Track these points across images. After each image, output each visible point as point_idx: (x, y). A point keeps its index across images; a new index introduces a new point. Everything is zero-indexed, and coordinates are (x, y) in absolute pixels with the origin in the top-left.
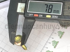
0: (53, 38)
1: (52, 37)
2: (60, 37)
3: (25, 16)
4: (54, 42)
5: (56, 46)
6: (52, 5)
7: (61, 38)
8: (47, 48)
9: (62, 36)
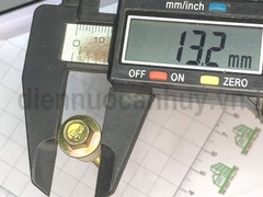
0: (214, 154)
1: (210, 148)
2: (245, 148)
3: (112, 78)
4: (218, 167)
5: (226, 184)
6: (223, 36)
7: (245, 152)
8: (192, 193)
9: (249, 145)
